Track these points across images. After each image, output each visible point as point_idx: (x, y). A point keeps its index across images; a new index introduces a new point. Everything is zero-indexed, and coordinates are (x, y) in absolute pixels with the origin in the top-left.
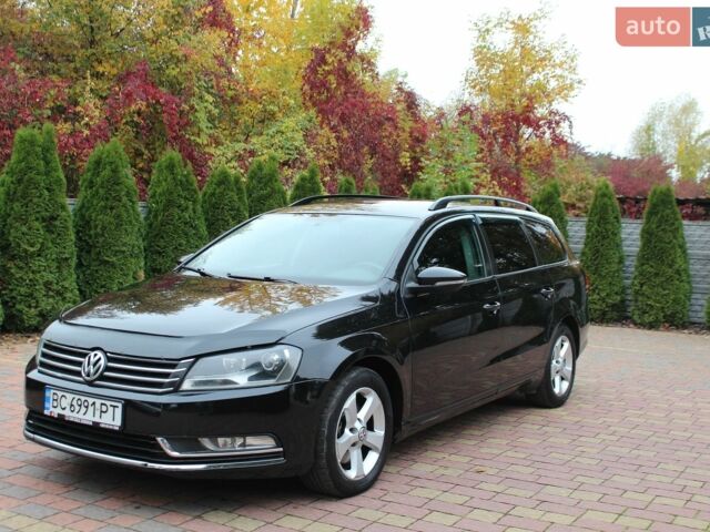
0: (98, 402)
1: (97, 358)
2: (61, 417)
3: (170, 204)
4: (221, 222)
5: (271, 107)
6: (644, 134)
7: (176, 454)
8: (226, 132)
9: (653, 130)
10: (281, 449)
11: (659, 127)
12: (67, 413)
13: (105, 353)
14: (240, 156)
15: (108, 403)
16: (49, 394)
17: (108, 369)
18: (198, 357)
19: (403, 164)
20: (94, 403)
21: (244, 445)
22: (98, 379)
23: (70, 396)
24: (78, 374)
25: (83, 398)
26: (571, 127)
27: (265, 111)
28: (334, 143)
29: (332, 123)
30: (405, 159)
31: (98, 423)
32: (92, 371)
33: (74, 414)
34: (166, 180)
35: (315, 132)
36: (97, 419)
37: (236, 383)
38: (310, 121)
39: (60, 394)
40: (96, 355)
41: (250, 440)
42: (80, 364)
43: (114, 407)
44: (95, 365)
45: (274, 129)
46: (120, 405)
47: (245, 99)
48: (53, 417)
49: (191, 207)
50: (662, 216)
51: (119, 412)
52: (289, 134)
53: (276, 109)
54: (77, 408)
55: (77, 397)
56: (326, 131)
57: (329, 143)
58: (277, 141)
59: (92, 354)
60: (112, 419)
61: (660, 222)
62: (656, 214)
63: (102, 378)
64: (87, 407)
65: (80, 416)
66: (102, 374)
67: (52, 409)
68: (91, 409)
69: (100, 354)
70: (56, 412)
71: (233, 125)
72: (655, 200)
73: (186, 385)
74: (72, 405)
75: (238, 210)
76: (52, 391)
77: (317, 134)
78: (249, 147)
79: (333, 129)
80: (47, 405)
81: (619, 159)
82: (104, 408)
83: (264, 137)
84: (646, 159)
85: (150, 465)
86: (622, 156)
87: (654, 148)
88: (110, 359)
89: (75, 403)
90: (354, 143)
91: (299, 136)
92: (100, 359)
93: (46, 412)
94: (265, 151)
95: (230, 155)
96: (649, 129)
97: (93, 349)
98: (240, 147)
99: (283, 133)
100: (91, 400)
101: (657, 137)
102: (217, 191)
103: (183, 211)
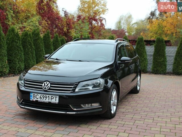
0: (50, 96)
1: (47, 84)
2: (37, 101)
3: (13, 41)
4: (26, 46)
5: (29, 14)
6: (118, 23)
7: (75, 109)
8: (16, 21)
9: (121, 22)
10: (101, 106)
11: (122, 22)
12: (39, 100)
13: (49, 82)
14: (21, 28)
15: (54, 96)
16: (32, 94)
17: (51, 87)
18: (79, 82)
19: (65, 31)
20: (49, 96)
21: (91, 106)
22: (48, 89)
23: (40, 95)
24: (42, 88)
25: (45, 95)
26: (105, 21)
27: (27, 16)
28: (47, 25)
29: (46, 19)
30: (65, 29)
31: (51, 102)
32: (47, 87)
33: (42, 100)
34: (12, 34)
35: (41, 22)
36: (50, 101)
37: (89, 89)
38: (40, 18)
39: (36, 94)
40: (46, 83)
41: (93, 105)
42: (41, 86)
43: (56, 97)
44: (47, 86)
45: (30, 21)
46: (58, 97)
47: (21, 12)
48: (34, 101)
49: (19, 42)
50: (141, 45)
51: (57, 99)
52: (35, 22)
53: (30, 15)
54: (43, 98)
55: (42, 95)
56: (44, 21)
57: (45, 25)
58: (31, 24)
59: (45, 83)
60: (55, 100)
61: (140, 46)
62: (139, 44)
63: (50, 89)
64: (46, 98)
65: (44, 100)
66: (50, 88)
67: (33, 99)
68: (48, 98)
69: (48, 83)
70: (35, 99)
71: (17, 19)
72: (139, 41)
73: (77, 90)
74: (40, 97)
75: (31, 43)
76: (33, 94)
77: (42, 22)
78: (23, 25)
79: (46, 21)
80: (31, 98)
81: (113, 30)
82: (52, 98)
83: (27, 23)
84: (120, 30)
85: (67, 113)
86: (114, 29)
87: (121, 27)
88: (51, 84)
89: (42, 97)
90: (51, 25)
91: (37, 23)
92: (48, 84)
93: (31, 100)
94: (28, 27)
95: (18, 28)
96: (120, 22)
97: (45, 81)
98: (21, 25)
99: (33, 22)
100: (47, 96)
101: (122, 24)
102: (25, 38)
103: (17, 43)
